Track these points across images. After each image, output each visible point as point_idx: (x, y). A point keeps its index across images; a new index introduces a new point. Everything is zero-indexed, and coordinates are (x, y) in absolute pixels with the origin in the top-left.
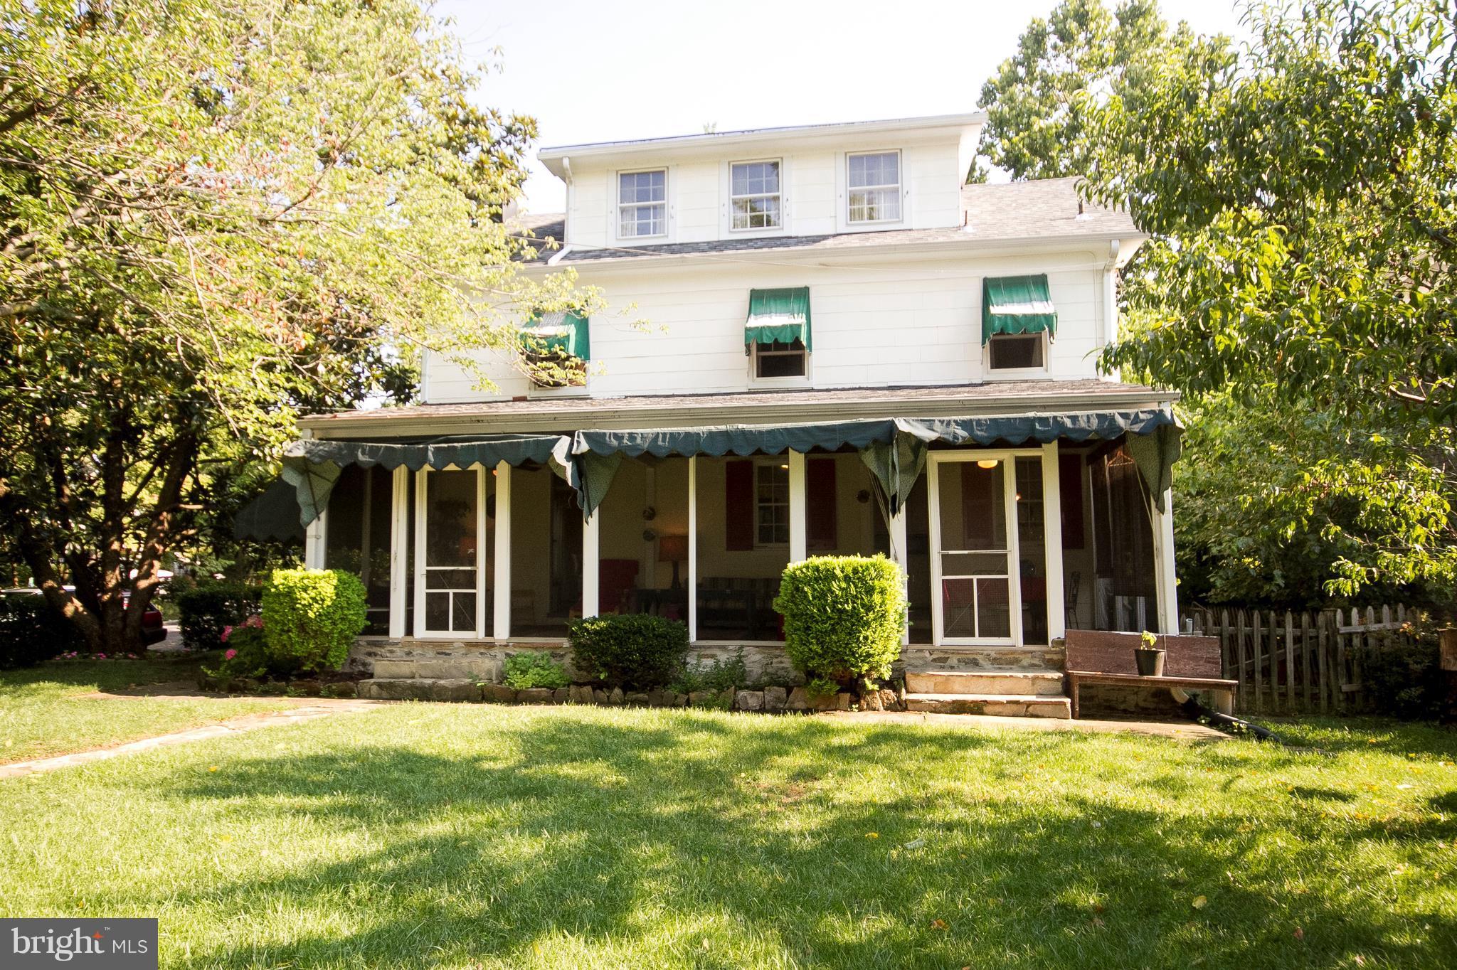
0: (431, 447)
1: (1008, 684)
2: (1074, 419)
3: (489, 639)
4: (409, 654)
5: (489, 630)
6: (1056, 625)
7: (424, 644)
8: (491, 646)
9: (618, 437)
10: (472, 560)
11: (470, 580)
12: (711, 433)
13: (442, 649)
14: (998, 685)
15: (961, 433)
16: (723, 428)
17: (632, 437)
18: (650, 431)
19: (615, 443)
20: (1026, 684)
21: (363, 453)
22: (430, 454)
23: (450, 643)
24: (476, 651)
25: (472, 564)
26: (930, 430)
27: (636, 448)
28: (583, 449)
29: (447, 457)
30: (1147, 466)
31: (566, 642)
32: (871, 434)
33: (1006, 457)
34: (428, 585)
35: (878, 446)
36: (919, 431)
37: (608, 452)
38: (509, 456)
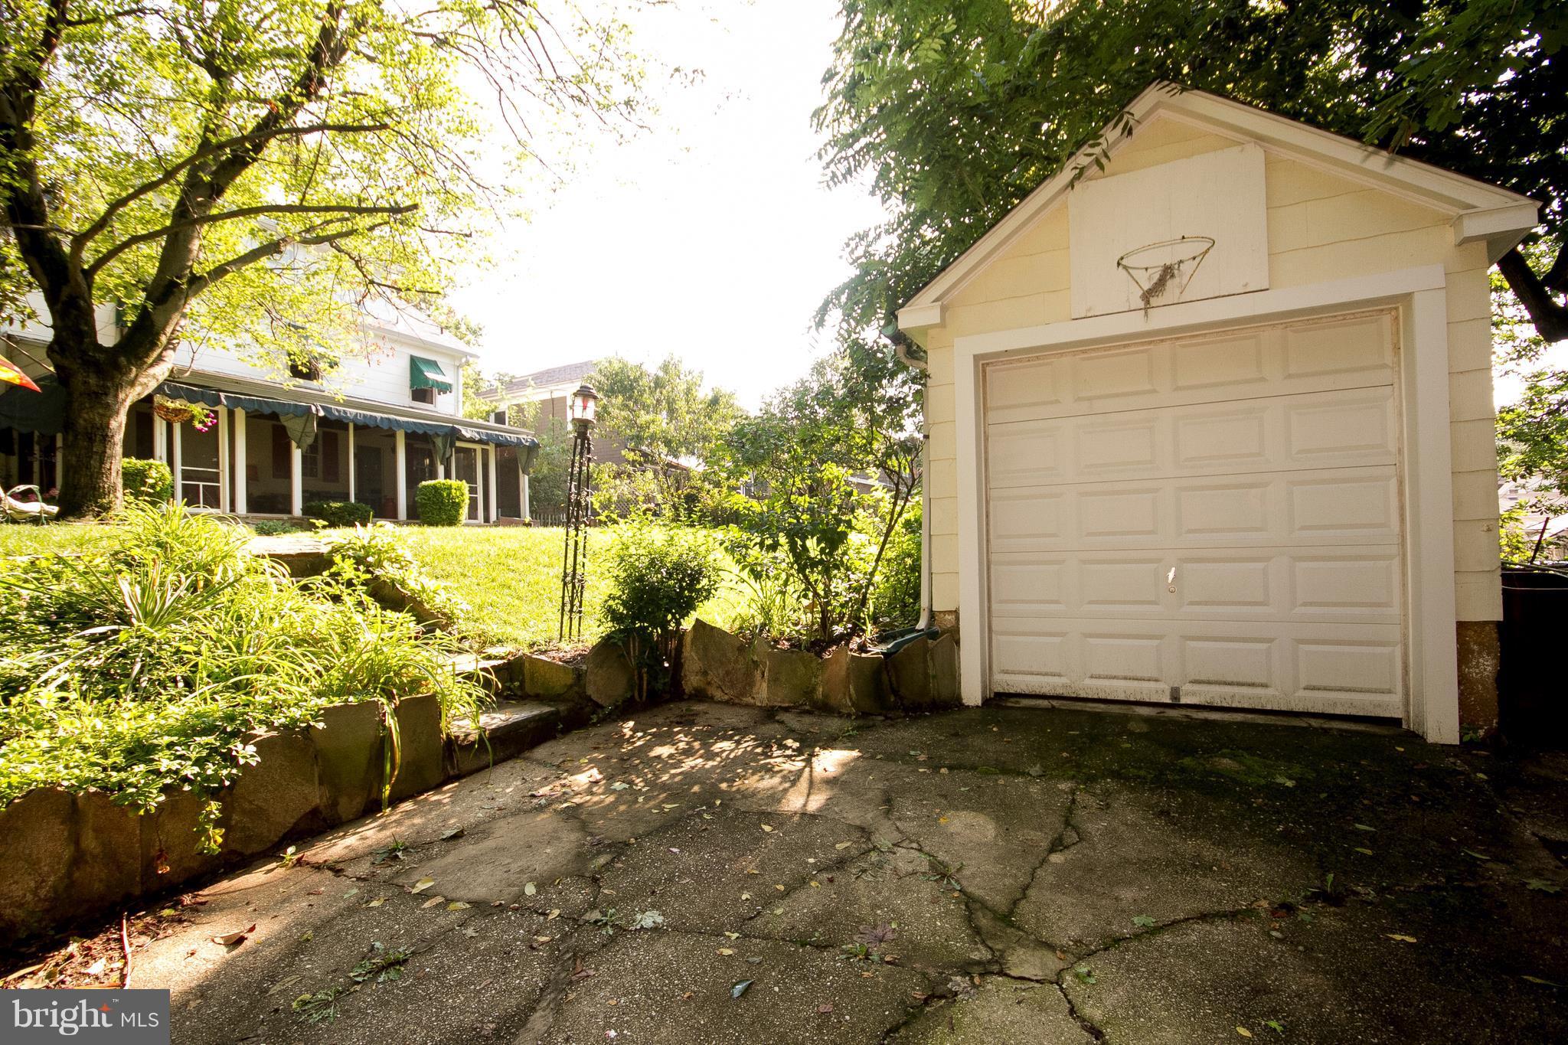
0: (223, 394)
2: (510, 437)
5: (233, 508)
6: (493, 516)
9: (338, 411)
10: (217, 465)
11: (216, 477)
12: (382, 418)
15: (478, 436)
16: (386, 416)
17: (345, 412)
18: (354, 411)
19: (336, 414)
22: (223, 398)
25: (218, 468)
26: (467, 433)
27: (347, 418)
28: (322, 413)
29: (235, 402)
30: (523, 458)
31: (285, 517)
32: (446, 430)
33: (478, 447)
34: (184, 479)
35: (445, 436)
36: (464, 432)
37: (333, 418)
38: (277, 410)
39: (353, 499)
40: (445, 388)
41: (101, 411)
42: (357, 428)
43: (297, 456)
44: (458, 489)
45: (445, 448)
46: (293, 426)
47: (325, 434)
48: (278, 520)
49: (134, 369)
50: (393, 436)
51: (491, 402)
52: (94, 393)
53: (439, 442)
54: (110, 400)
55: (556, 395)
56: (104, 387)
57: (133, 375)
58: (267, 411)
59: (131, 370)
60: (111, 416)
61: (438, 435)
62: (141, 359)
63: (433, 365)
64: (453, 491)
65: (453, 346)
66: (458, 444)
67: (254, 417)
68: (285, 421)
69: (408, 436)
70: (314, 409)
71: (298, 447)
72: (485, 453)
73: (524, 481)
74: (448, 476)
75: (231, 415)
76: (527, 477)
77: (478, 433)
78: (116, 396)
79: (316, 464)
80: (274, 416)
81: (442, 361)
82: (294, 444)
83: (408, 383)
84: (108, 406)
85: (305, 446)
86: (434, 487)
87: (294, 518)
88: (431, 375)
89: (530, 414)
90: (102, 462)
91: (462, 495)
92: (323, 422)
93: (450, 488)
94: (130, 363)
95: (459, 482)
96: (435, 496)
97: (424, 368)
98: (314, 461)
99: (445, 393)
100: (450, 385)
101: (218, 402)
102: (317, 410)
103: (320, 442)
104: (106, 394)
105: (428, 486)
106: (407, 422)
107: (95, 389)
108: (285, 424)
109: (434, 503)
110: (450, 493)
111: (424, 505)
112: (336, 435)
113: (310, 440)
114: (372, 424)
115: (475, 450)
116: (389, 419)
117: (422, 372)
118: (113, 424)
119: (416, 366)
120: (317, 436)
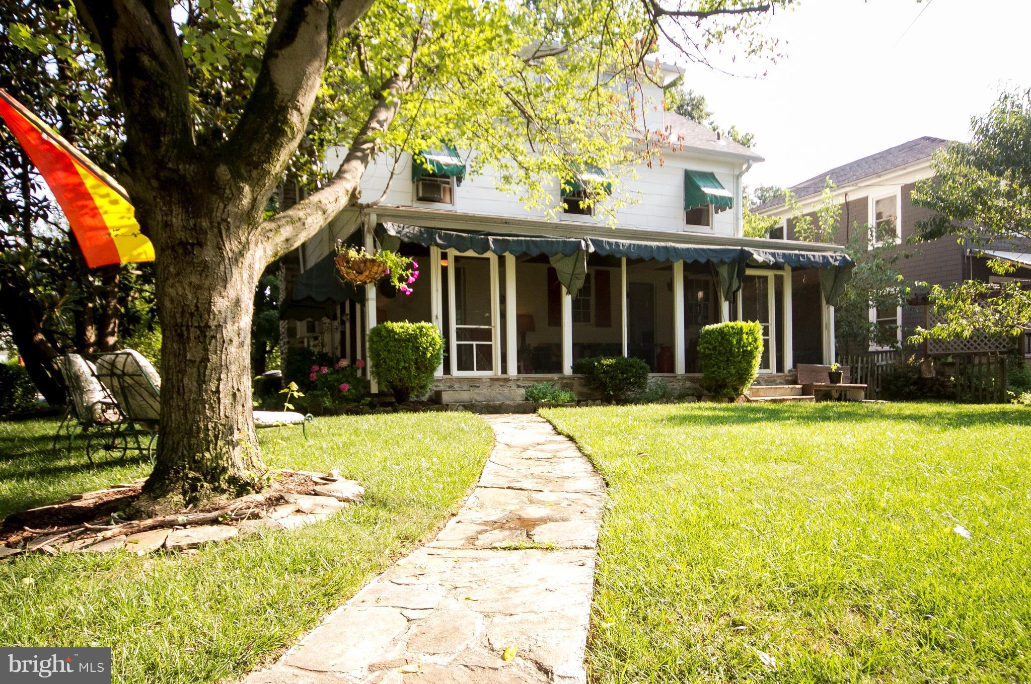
0: (490, 238)
1: (782, 391)
2: (814, 256)
3: (504, 376)
4: (450, 387)
5: (504, 370)
6: (788, 363)
7: (461, 380)
8: (507, 380)
9: (610, 244)
10: (488, 321)
11: (487, 335)
12: (658, 247)
13: (473, 383)
14: (779, 392)
15: (772, 259)
16: (663, 244)
17: (617, 244)
18: (627, 242)
19: (608, 248)
20: (789, 391)
21: (440, 237)
22: (491, 243)
23: (479, 379)
24: (497, 384)
25: (490, 324)
26: (759, 256)
27: (620, 252)
28: (592, 249)
29: (503, 246)
30: (827, 284)
31: (555, 376)
32: (732, 255)
33: (770, 274)
34: (459, 338)
35: (732, 264)
36: (756, 256)
37: (604, 254)
38: (546, 250)
39: (625, 353)
40: (723, 204)
41: (194, 279)
42: (630, 262)
43: (567, 302)
44: (751, 332)
45: (731, 278)
46: (563, 267)
47: (598, 273)
48: (548, 380)
49: (247, 189)
50: (670, 268)
51: (769, 216)
52: (182, 244)
53: (724, 272)
54: (208, 255)
55: (852, 197)
56: (197, 230)
57: (246, 201)
58: (535, 252)
59: (240, 190)
60: (211, 289)
61: (722, 262)
62: (257, 165)
63: (710, 178)
64: (745, 336)
65: (732, 151)
66: (749, 272)
67: (524, 260)
68: (555, 263)
69: (686, 266)
70: (583, 243)
71: (569, 292)
72: (779, 281)
73: (829, 315)
74: (733, 317)
75: (502, 261)
76: (832, 309)
77: (773, 255)
78: (220, 248)
79: (589, 308)
80: (543, 258)
81: (719, 172)
82: (564, 290)
83: (682, 203)
84: (205, 269)
85: (575, 291)
86: (721, 332)
87: (564, 378)
88: (708, 190)
89: (827, 224)
90: (202, 380)
91: (755, 340)
92: (594, 259)
93: (740, 331)
94: (237, 176)
95: (751, 323)
96: (721, 344)
97: (700, 183)
98: (587, 304)
99: (723, 210)
100: (730, 199)
101: (486, 248)
102: (587, 246)
103: (593, 280)
104: (200, 245)
105: (713, 331)
106: (688, 249)
107: (181, 235)
108: (555, 266)
109: (720, 353)
110: (741, 339)
111: (708, 357)
112: (608, 273)
113: (579, 284)
114: (646, 256)
115: (765, 278)
116: (666, 248)
117: (698, 188)
118: (220, 304)
119: (691, 182)
120: (588, 276)
